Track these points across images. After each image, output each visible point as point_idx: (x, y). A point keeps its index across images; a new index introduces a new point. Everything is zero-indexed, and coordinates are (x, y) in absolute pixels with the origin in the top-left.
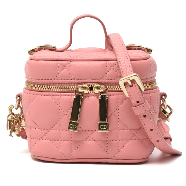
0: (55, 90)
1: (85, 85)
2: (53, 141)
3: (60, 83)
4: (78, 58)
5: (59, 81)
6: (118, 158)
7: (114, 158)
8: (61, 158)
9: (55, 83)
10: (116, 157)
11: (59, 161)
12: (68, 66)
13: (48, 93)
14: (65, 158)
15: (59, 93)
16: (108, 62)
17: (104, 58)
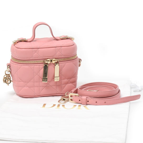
0: (32, 63)
1: (48, 60)
2: (30, 88)
3: (34, 60)
4: (42, 47)
5: (33, 59)
6: (62, 93)
7: (60, 93)
8: (35, 95)
9: (31, 60)
10: (61, 93)
11: (33, 97)
12: (37, 51)
13: (28, 65)
14: (37, 95)
15: (33, 64)
16: (56, 48)
17: (54, 46)
